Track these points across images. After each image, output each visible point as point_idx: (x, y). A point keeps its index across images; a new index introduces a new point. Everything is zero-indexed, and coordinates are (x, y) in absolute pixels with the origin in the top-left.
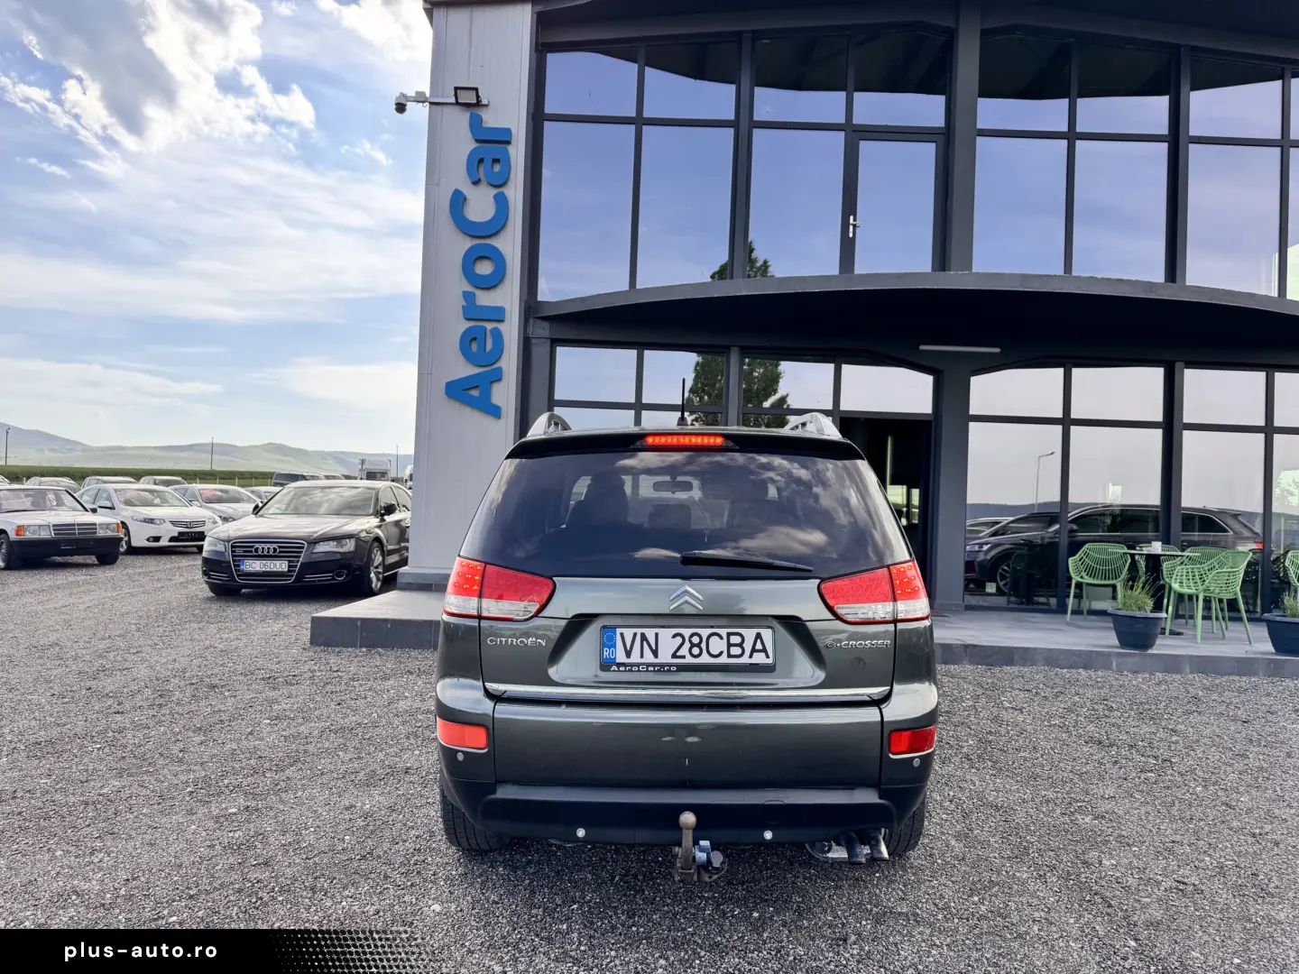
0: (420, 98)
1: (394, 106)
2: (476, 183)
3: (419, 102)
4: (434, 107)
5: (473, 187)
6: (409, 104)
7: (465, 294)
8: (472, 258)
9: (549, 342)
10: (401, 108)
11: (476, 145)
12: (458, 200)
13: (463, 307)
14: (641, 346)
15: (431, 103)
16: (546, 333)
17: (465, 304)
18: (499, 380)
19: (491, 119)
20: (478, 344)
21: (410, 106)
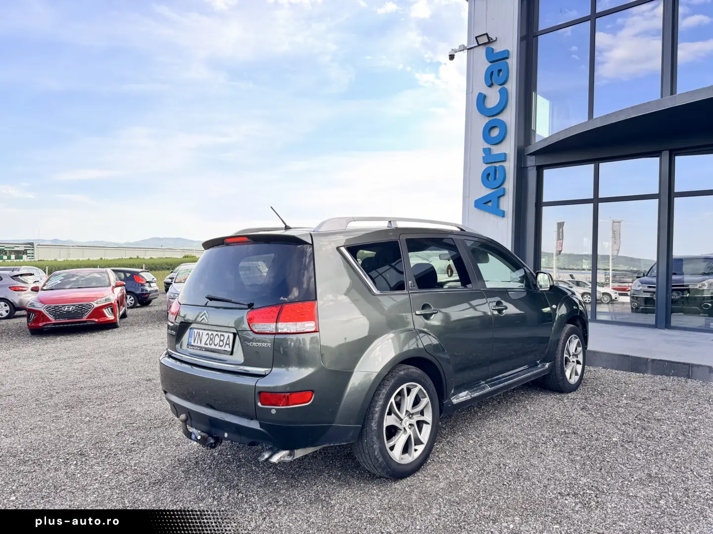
0: (462, 49)
1: (448, 57)
2: (491, 86)
3: (461, 51)
4: (469, 50)
5: (490, 88)
6: (456, 54)
7: (484, 150)
8: (489, 128)
9: (535, 168)
10: (452, 57)
11: (490, 64)
12: (482, 98)
13: (483, 157)
14: (597, 161)
15: (468, 49)
16: (533, 163)
17: (484, 155)
18: (503, 195)
19: (498, 48)
20: (492, 177)
21: (456, 55)
